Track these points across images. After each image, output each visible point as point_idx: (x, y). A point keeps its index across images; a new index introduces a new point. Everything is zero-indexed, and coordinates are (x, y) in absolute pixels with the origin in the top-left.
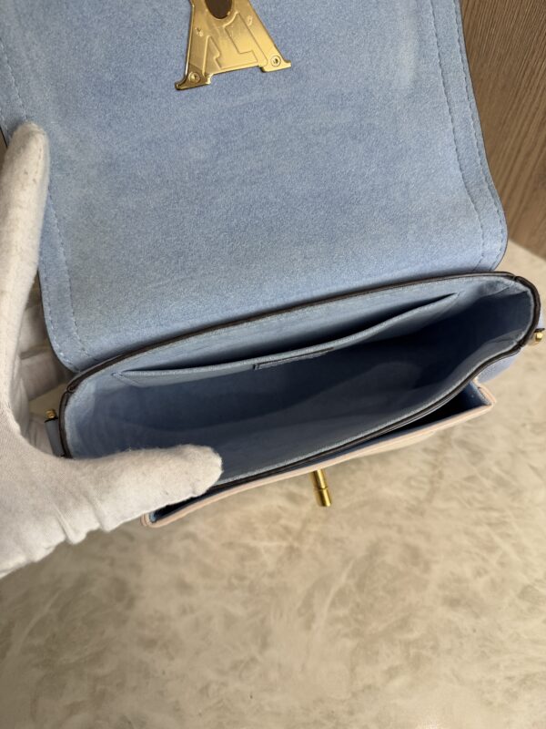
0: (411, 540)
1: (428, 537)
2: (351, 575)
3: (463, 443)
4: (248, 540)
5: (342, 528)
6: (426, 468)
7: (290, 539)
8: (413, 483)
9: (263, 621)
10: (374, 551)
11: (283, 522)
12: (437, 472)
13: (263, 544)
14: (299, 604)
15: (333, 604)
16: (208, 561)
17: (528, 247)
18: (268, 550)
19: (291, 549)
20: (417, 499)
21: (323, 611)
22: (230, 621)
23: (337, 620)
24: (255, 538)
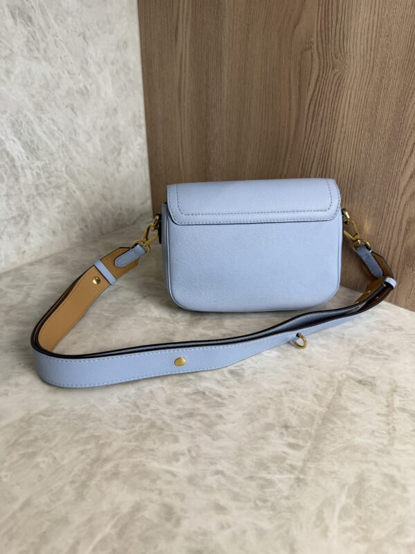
0: (386, 471)
1: (399, 468)
2: (349, 496)
3: (403, 410)
4: (264, 474)
5: (333, 464)
6: (383, 425)
7: (296, 472)
8: (376, 434)
9: (287, 532)
10: (361, 479)
11: (288, 462)
12: (391, 427)
13: (276, 477)
14: (314, 518)
15: (340, 517)
16: (236, 489)
17: (406, 307)
18: (280, 481)
19: (298, 480)
20: (382, 444)
21: (334, 523)
22: (261, 533)
23: (346, 529)
24: (269, 473)
